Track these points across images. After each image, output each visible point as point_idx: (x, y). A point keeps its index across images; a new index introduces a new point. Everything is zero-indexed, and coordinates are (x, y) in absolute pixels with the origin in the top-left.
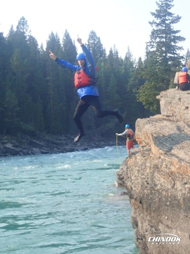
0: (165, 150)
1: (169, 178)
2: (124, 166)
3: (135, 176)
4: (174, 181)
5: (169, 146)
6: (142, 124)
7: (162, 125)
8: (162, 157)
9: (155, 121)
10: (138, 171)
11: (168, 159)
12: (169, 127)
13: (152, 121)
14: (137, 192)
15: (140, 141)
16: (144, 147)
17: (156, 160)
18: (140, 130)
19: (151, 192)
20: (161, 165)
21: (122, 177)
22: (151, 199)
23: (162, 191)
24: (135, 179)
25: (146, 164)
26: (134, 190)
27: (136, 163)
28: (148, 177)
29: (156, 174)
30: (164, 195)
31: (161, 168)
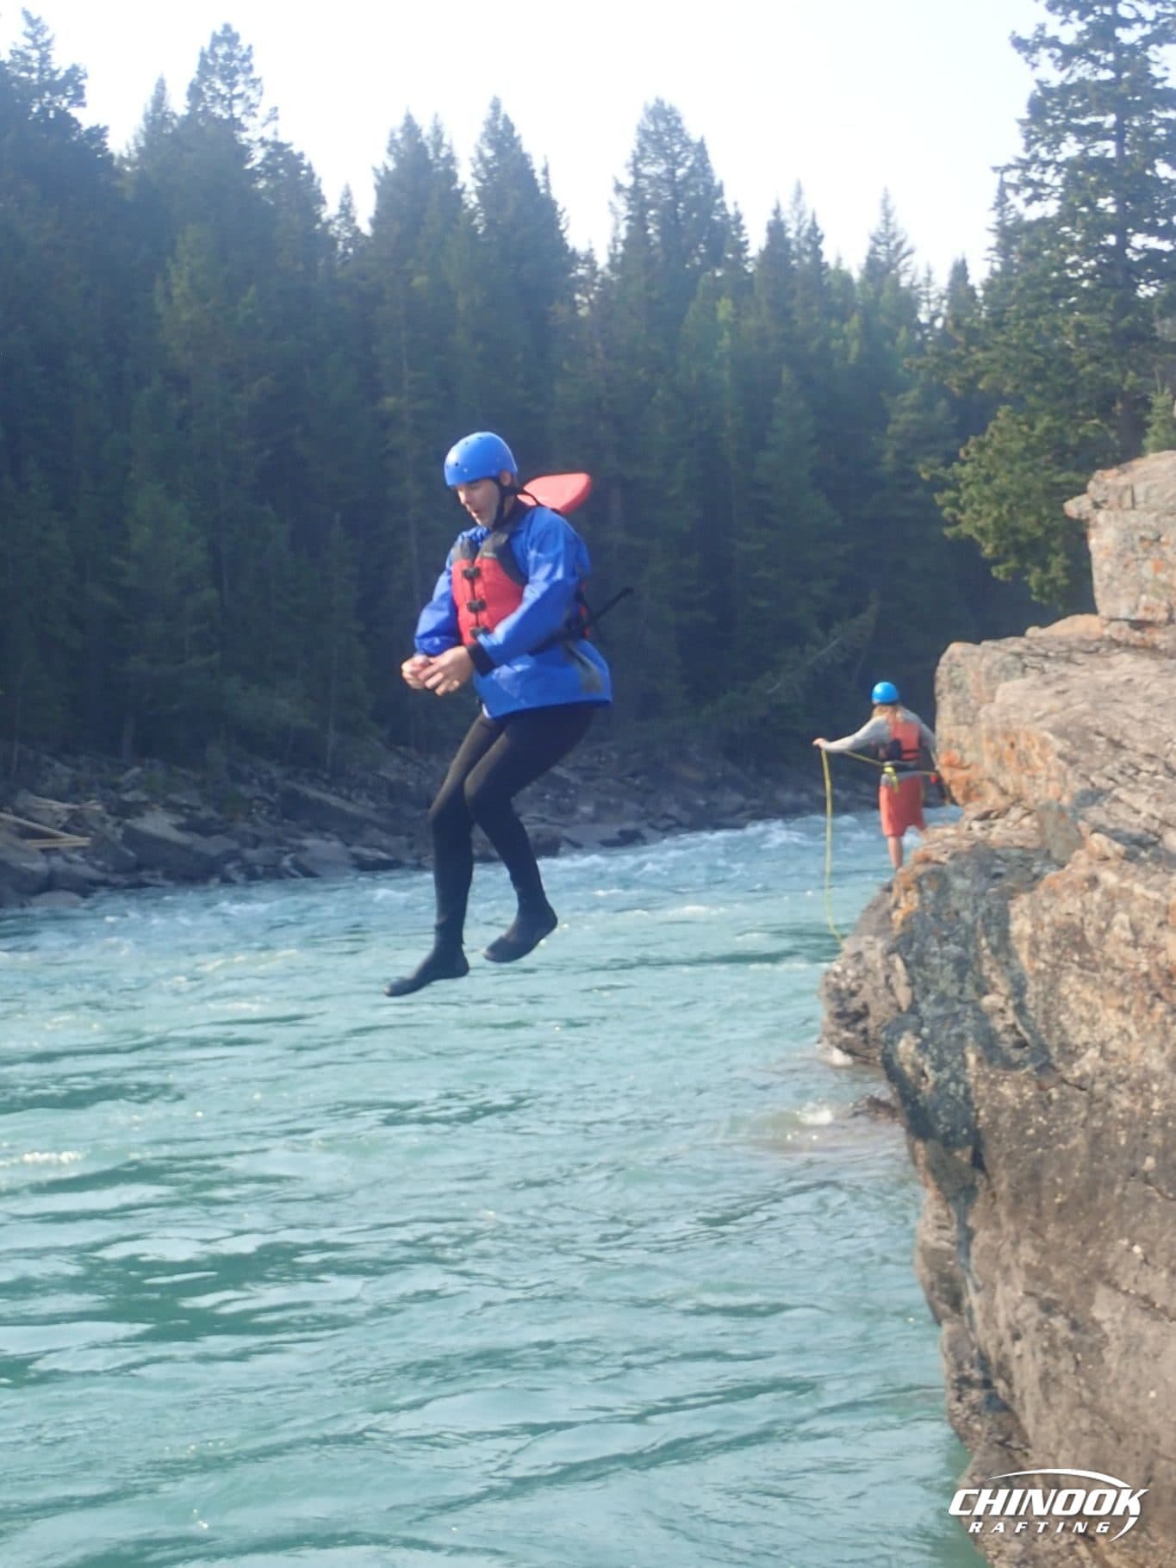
1: (1152, 1006)
2: (870, 938)
3: (943, 999)
5: (1152, 808)
6: (978, 674)
7: (1106, 677)
8: (1109, 878)
9: (1057, 659)
10: (961, 964)
11: (1148, 888)
12: (1151, 692)
13: (1037, 655)
14: (952, 1098)
15: (968, 783)
16: (997, 817)
17: (1070, 896)
18: (965, 716)
19: (1044, 1095)
20: (1104, 924)
21: (860, 1004)
22: (1045, 1136)
23: (1110, 1086)
24: (939, 1018)
25: (1006, 925)
26: (933, 1087)
27: (943, 917)
28: (1020, 1004)
29: (1070, 985)
30: (1123, 1112)
31: (1105, 948)
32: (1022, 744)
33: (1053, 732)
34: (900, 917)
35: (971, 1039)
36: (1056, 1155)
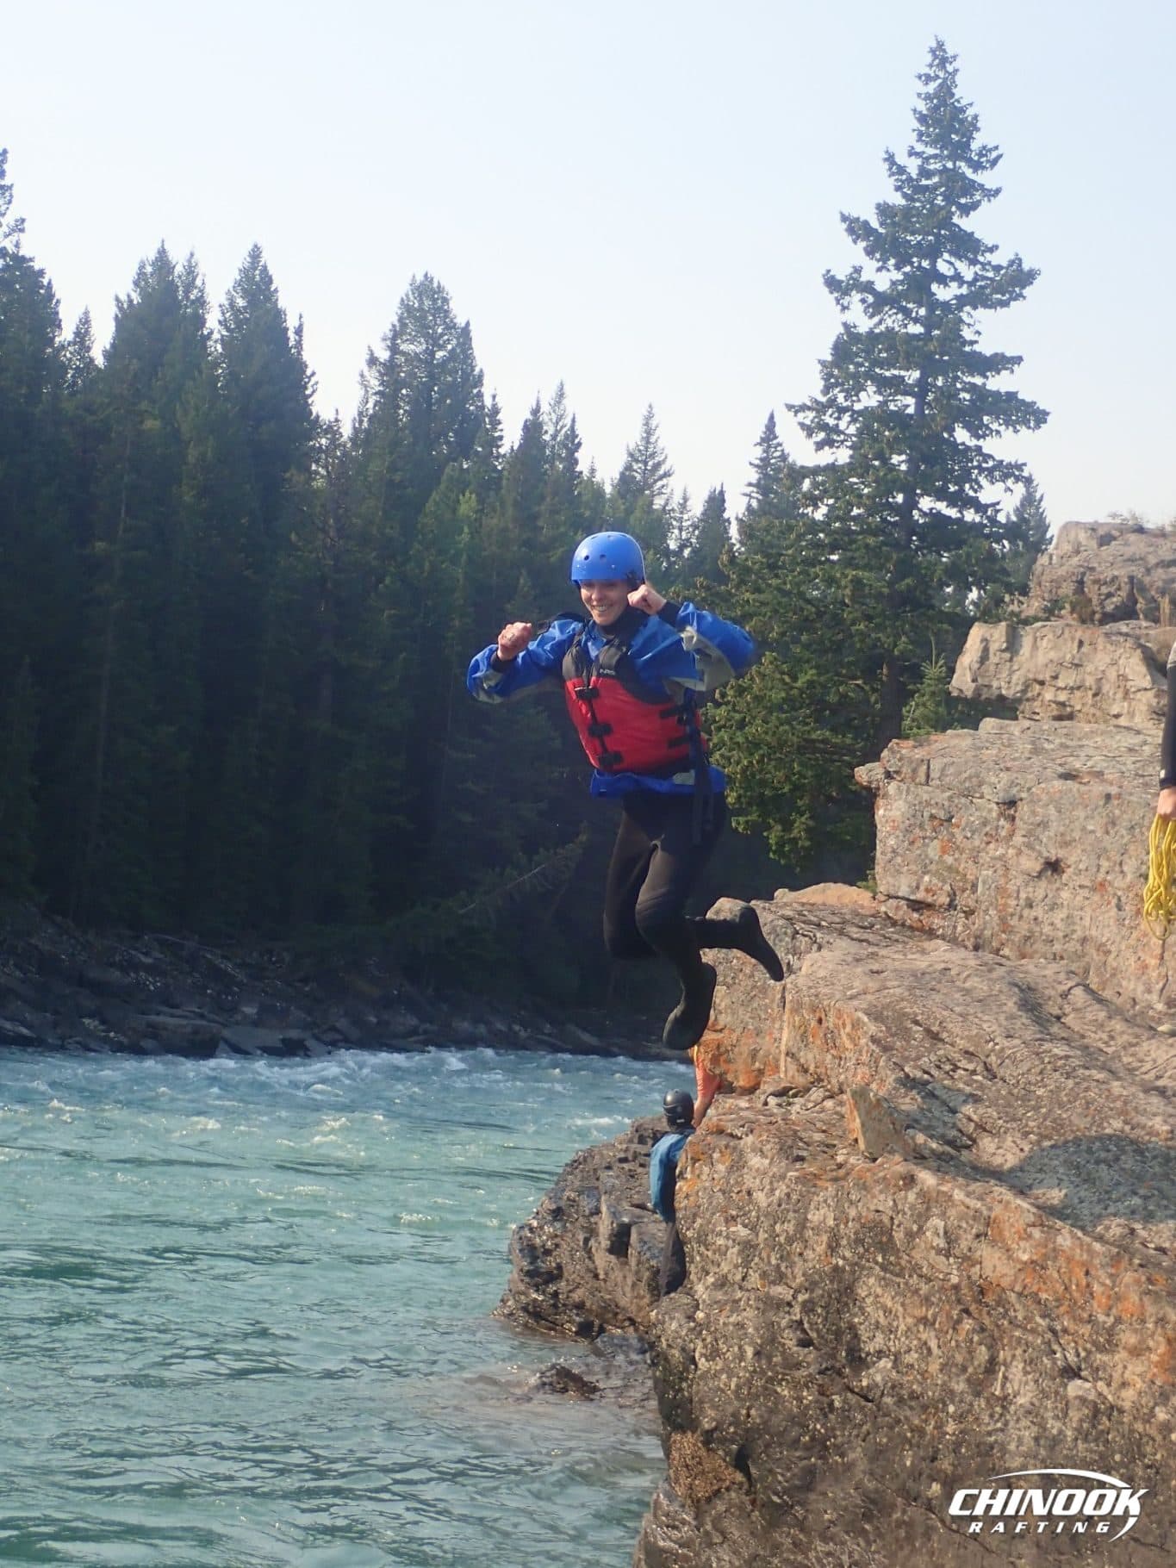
0: (941, 1131)
1: (959, 1321)
3: (722, 1283)
4: (990, 1348)
7: (922, 963)
9: (829, 929)
10: (748, 1248)
11: (968, 1195)
12: (967, 985)
13: (810, 923)
14: (723, 1391)
15: (718, 1047)
16: (795, 1096)
18: (725, 976)
19: (825, 1399)
20: (915, 1228)
21: (554, 1265)
22: (820, 1445)
23: (900, 1401)
24: (716, 1302)
25: (806, 1213)
26: (702, 1377)
27: (734, 1195)
28: (810, 1301)
29: (869, 1287)
30: (912, 1431)
31: (913, 1253)
32: (831, 1022)
33: (867, 1014)
34: (684, 1189)
35: (750, 1330)
36: (830, 1468)
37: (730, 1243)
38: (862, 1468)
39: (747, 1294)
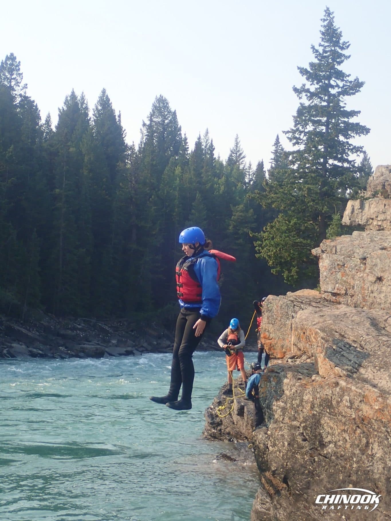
0: (346, 367)
1: (356, 430)
4: (366, 438)
5: (355, 360)
6: (277, 306)
7: (337, 312)
8: (343, 383)
9: (306, 304)
10: (284, 409)
11: (357, 388)
12: (353, 319)
13: (299, 302)
14: (278, 457)
15: (270, 345)
16: (297, 358)
17: (327, 388)
18: (272, 321)
19: (313, 459)
20: (339, 400)
21: (219, 420)
22: (311, 474)
23: (337, 458)
24: (274, 428)
25: (303, 396)
26: (271, 453)
27: (278, 392)
28: (306, 426)
29: (325, 420)
30: (342, 467)
31: (339, 408)
32: (308, 333)
33: (319, 330)
34: (262, 391)
35: (286, 437)
36: (315, 481)
37: (278, 408)
38: (326, 480)
39: (285, 425)
